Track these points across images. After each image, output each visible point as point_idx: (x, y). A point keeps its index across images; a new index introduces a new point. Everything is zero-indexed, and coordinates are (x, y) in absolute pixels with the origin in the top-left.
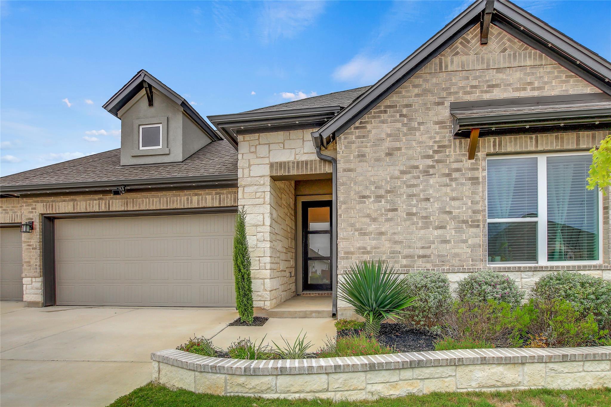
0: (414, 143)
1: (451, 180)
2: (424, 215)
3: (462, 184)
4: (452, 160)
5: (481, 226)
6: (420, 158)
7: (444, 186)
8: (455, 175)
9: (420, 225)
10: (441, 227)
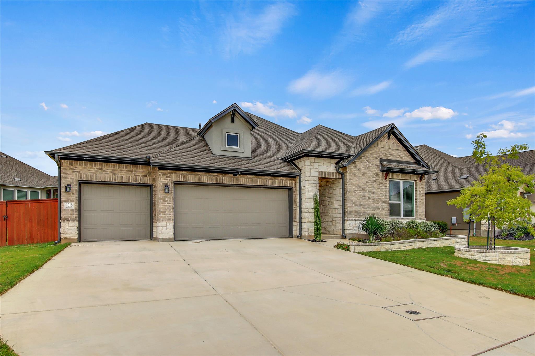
0: (370, 172)
1: (380, 187)
2: (373, 199)
3: (383, 188)
4: (380, 179)
5: (388, 204)
6: (372, 178)
7: (378, 188)
8: (381, 185)
9: (372, 202)
10: (378, 204)
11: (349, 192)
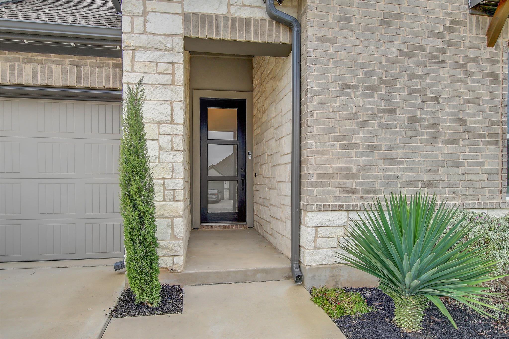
1: (466, 74)
2: (432, 122)
3: (479, 81)
4: (467, 45)
5: (501, 144)
6: (427, 35)
7: (458, 81)
8: (471, 67)
9: (426, 137)
10: (454, 142)
11: (318, 93)
